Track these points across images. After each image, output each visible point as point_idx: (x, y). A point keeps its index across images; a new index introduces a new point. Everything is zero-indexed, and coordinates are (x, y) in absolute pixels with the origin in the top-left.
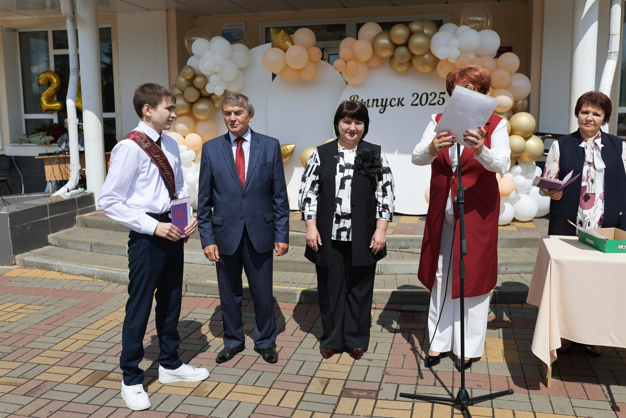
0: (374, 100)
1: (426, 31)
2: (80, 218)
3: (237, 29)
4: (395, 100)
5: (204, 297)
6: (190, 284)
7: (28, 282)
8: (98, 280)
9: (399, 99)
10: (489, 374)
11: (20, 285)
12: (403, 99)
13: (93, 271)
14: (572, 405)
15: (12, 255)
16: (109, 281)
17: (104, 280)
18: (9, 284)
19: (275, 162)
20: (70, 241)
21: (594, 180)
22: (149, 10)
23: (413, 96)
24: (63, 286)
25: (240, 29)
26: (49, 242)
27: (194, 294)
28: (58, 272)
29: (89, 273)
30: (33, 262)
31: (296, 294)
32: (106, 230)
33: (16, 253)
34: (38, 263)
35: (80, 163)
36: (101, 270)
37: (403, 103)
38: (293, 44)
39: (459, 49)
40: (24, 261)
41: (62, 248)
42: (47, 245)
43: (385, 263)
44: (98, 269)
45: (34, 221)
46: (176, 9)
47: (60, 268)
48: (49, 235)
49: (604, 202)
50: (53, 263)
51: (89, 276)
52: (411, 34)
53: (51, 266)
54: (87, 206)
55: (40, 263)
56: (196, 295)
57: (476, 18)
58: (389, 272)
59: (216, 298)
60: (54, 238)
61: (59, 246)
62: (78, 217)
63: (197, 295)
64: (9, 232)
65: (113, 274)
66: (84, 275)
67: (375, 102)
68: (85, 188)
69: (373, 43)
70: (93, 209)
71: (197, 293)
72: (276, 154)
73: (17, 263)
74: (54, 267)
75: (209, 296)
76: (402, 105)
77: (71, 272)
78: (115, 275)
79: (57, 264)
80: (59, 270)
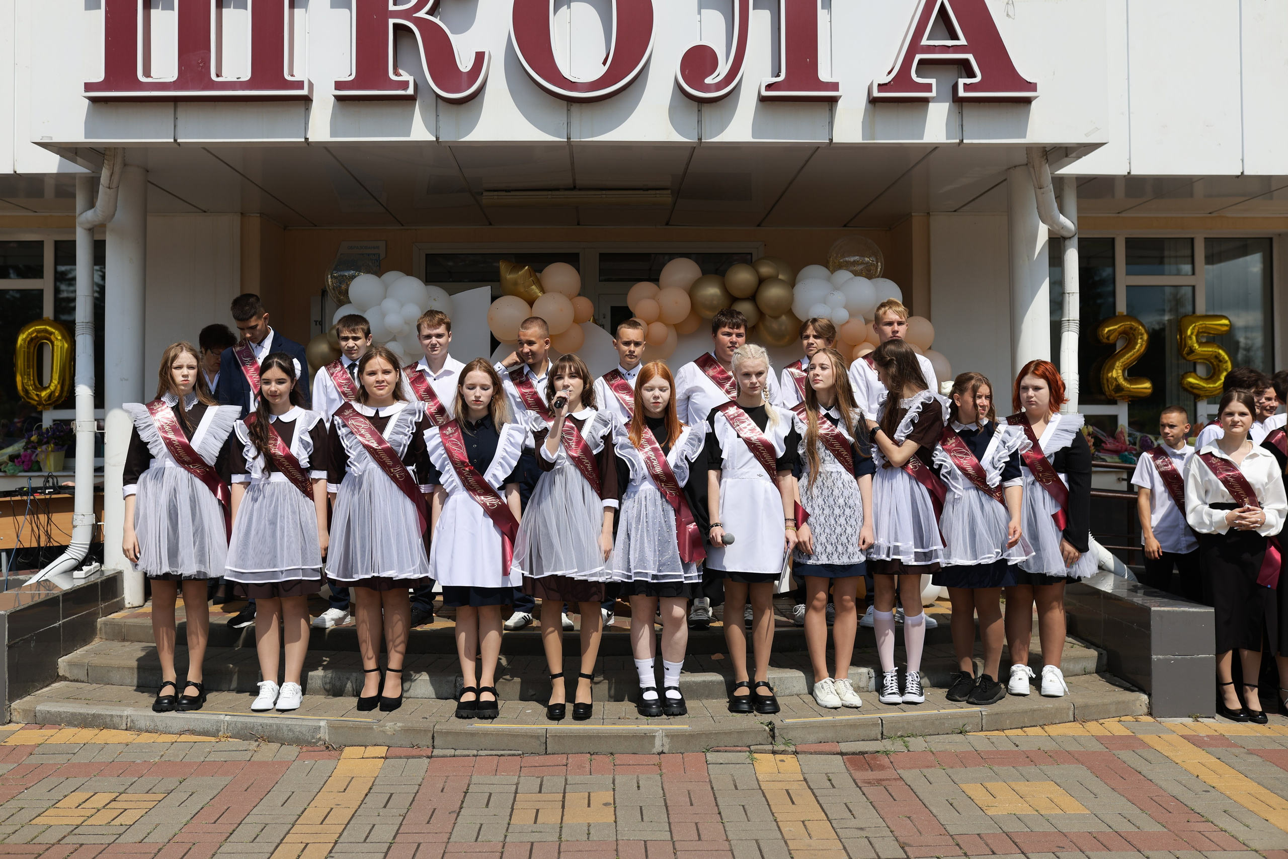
2: (105, 624)
3: (368, 255)
5: (474, 756)
6: (441, 732)
7: (74, 754)
8: (229, 739)
11: (61, 759)
13: (217, 722)
15: (7, 702)
16: (256, 741)
17: (244, 738)
18: (34, 760)
20: (118, 668)
22: (205, 212)
24: (162, 756)
25: (374, 255)
26: (60, 674)
27: (452, 752)
28: (126, 730)
29: (207, 726)
30: (59, 713)
31: (654, 736)
36: (235, 719)
38: (544, 290)
39: (845, 307)
40: (35, 713)
41: (94, 686)
42: (55, 681)
44: (228, 718)
45: (41, 630)
46: (261, 213)
47: (132, 721)
48: (59, 660)
50: (114, 713)
51: (206, 733)
52: (762, 281)
53: (108, 720)
54: (113, 599)
55: (80, 714)
56: (456, 753)
58: (787, 692)
59: (498, 755)
61: (86, 680)
62: (101, 621)
63: (458, 752)
64: (6, 653)
65: (266, 725)
66: (193, 732)
69: (692, 292)
70: (120, 607)
71: (455, 750)
73: (14, 719)
74: (116, 720)
75: (481, 753)
77: (161, 728)
78: (271, 725)
79: (126, 713)
80: (128, 725)
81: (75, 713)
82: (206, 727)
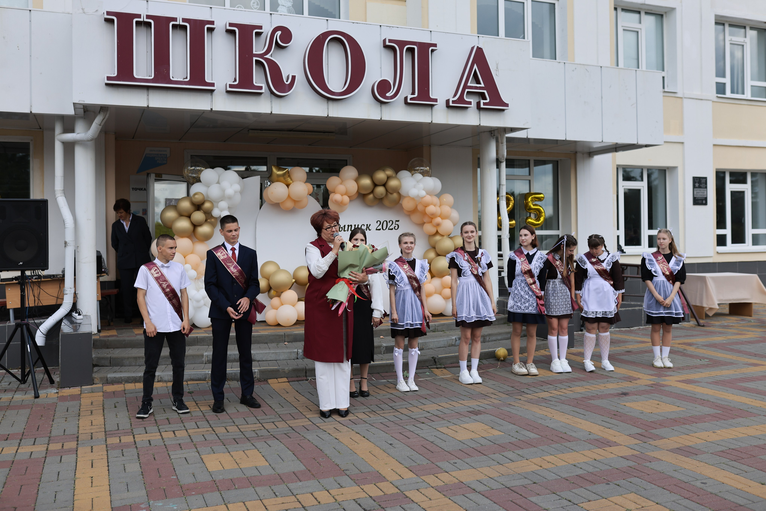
0: (348, 226)
2: (98, 340)
3: (161, 155)
4: (364, 226)
9: (367, 225)
12: (370, 225)
13: (205, 374)
20: (128, 358)
23: (377, 222)
25: (164, 155)
26: (94, 363)
30: (121, 378)
34: (128, 377)
37: (370, 228)
39: (424, 190)
40: (107, 378)
41: (116, 367)
46: (115, 132)
47: (161, 378)
48: (93, 357)
51: (199, 380)
52: (389, 178)
55: (133, 377)
60: (103, 358)
61: (109, 365)
66: (193, 380)
67: (350, 227)
69: (358, 182)
73: (95, 382)
76: (370, 230)
80: (159, 380)
81: (130, 377)
82: (199, 377)
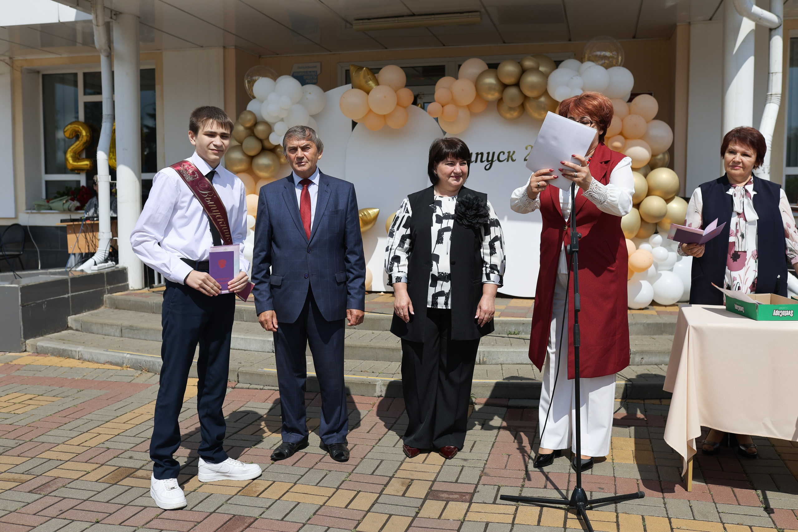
0: (477, 154)
1: (542, 69)
2: (110, 298)
3: (310, 72)
4: (504, 153)
5: (261, 389)
6: (242, 372)
7: (40, 371)
8: (128, 369)
9: (509, 152)
10: (614, 476)
11: (30, 374)
12: (514, 152)
13: (123, 358)
14: (718, 511)
15: (23, 339)
16: (142, 371)
17: (136, 368)
18: (17, 373)
19: (349, 210)
20: (96, 323)
21: (745, 234)
22: (202, 47)
23: (526, 148)
24: (84, 376)
25: (314, 72)
26: (69, 325)
27: (248, 386)
28: (79, 359)
29: (118, 360)
30: (47, 348)
31: (375, 385)
32: (141, 312)
33: (27, 337)
34: (54, 349)
35: (111, 231)
36: (132, 356)
37: (514, 158)
38: (377, 84)
40: (36, 347)
41: (85, 333)
42: (66, 329)
43: (488, 350)
44: (128, 356)
45: (52, 298)
46: (235, 46)
47: (81, 354)
48: (69, 317)
49: (757, 261)
50: (73, 349)
51: (117, 364)
52: (523, 71)
53: (70, 353)
54: (117, 283)
55: (57, 349)
56: (250, 387)
57: (603, 53)
58: (494, 362)
59: (275, 390)
60: (75, 320)
61: (81, 330)
62: (106, 296)
63: (252, 386)
64: (20, 311)
65: (148, 361)
66: (111, 363)
67: (480, 156)
68: (117, 262)
69: (477, 82)
70: (126, 288)
71: (251, 384)
72: (350, 200)
73: (28, 349)
74: (74, 353)
75: (266, 388)
76: (513, 160)
77: (95, 360)
78: (150, 362)
79: (78, 349)
80: (80, 357)
